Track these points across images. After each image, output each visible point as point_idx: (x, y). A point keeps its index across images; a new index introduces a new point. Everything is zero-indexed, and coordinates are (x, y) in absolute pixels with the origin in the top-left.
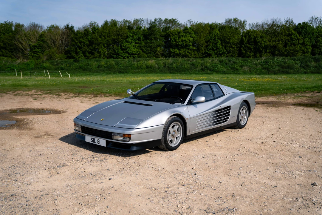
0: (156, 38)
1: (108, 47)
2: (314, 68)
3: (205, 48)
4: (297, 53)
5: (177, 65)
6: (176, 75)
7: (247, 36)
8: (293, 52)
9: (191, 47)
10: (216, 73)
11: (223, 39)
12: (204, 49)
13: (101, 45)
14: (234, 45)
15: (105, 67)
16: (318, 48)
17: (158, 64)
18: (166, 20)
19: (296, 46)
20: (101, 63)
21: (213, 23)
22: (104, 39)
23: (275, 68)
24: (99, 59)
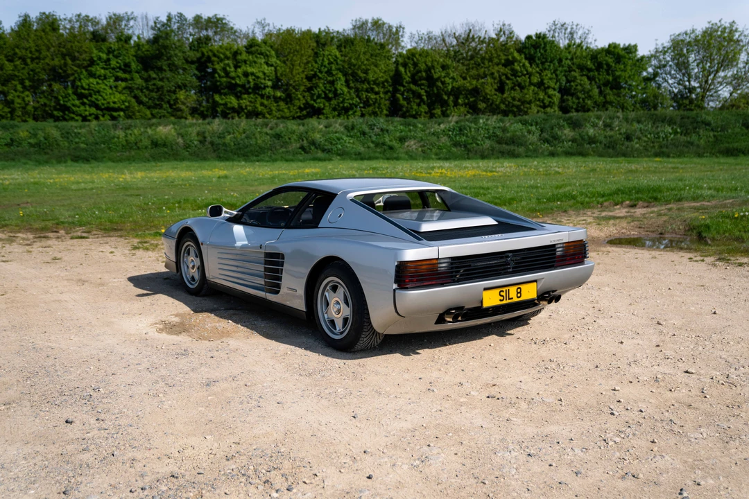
0: (173, 68)
1: (35, 88)
2: (570, 143)
3: (306, 94)
4: (528, 106)
5: (234, 137)
6: (236, 163)
7: (410, 65)
8: (519, 103)
9: (268, 90)
10: (338, 157)
11: (350, 72)
12: (304, 97)
13: (13, 82)
14: (378, 85)
15: (29, 143)
16: (572, 95)
17: (182, 136)
18: (198, 19)
19: (525, 91)
20: (18, 134)
21: (322, 29)
22: (22, 66)
23: (482, 143)
24: (12, 122)
